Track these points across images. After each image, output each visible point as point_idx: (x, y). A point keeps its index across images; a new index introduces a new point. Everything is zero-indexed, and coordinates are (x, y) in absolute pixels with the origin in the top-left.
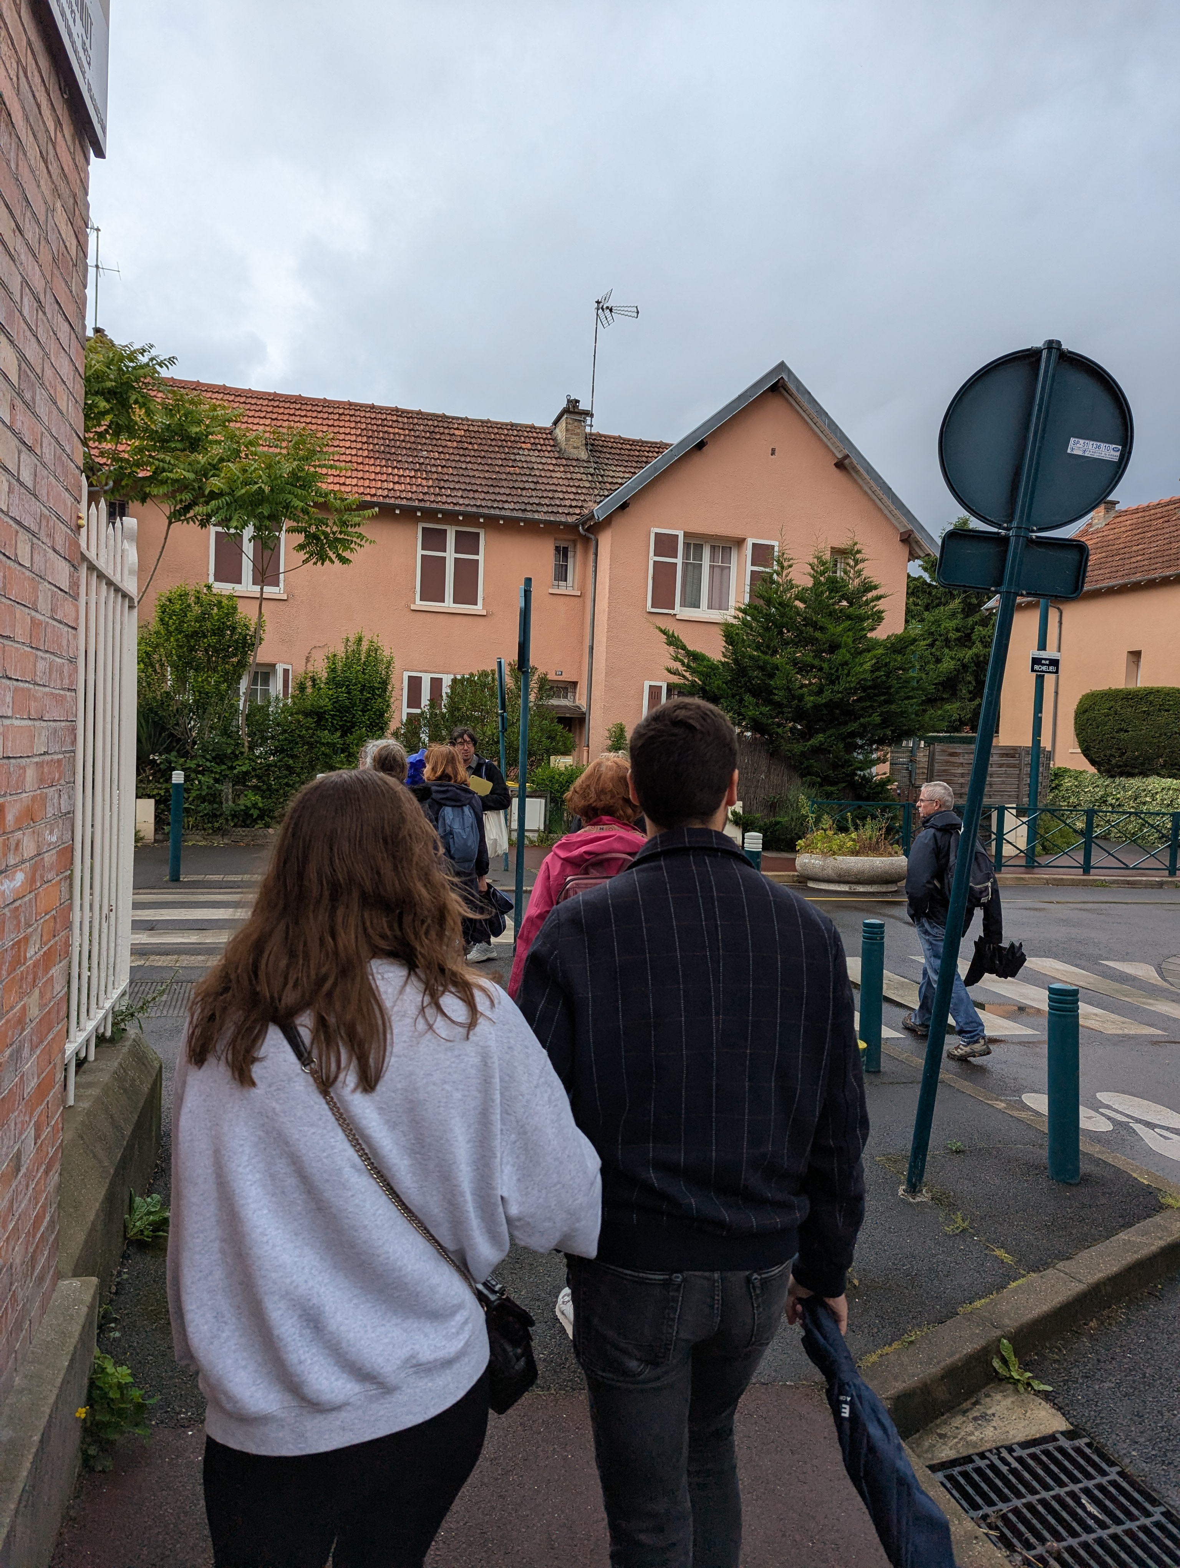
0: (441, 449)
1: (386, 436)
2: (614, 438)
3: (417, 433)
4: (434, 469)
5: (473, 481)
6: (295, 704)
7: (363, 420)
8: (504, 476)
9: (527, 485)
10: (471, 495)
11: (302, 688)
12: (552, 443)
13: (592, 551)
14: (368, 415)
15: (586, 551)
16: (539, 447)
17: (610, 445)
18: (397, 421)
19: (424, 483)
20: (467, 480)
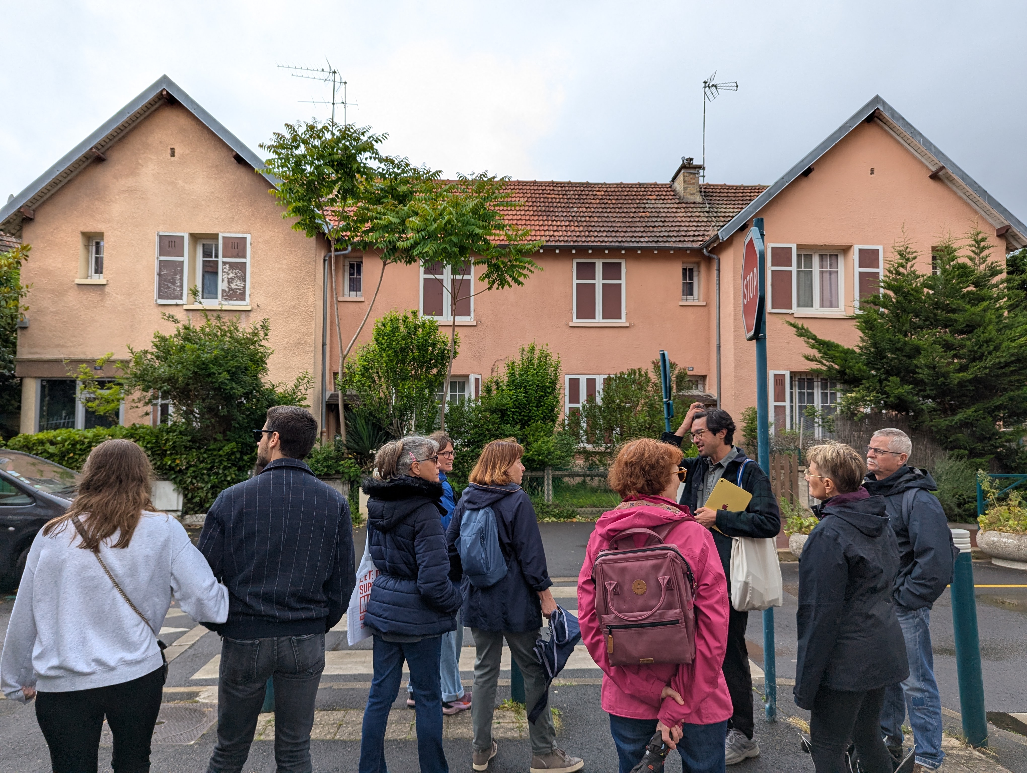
0: (587, 205)
1: (546, 200)
2: (721, 186)
3: (569, 196)
4: (583, 219)
5: (614, 224)
6: (483, 403)
7: (529, 191)
8: (638, 219)
9: (657, 224)
10: (614, 234)
11: (488, 390)
12: (672, 193)
13: (715, 267)
14: (532, 188)
15: (709, 268)
16: (663, 197)
17: (718, 191)
18: (553, 190)
19: (577, 229)
20: (610, 224)
